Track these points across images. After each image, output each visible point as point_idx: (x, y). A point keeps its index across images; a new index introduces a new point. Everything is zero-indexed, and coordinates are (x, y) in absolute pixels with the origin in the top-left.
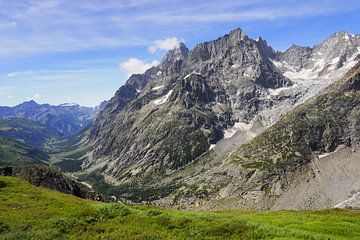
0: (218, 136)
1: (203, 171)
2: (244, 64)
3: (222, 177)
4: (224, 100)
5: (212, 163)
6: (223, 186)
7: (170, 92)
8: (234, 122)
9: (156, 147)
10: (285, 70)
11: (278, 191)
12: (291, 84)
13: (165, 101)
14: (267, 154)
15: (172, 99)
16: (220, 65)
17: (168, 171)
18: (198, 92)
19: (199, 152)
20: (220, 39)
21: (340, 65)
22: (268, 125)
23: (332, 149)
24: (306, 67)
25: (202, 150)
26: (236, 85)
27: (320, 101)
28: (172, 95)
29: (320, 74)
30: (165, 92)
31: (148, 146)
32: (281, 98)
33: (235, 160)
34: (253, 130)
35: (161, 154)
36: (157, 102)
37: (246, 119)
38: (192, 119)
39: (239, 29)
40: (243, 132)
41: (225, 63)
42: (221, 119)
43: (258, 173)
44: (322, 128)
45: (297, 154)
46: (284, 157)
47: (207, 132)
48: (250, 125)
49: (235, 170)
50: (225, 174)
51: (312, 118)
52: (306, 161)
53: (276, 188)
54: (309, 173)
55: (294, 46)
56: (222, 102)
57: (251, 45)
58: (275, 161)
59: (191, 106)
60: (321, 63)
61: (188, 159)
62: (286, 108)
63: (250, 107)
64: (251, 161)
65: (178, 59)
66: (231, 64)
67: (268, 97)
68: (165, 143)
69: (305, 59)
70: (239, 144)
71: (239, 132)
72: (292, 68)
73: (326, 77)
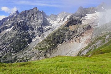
0: (30, 41)
1: (26, 53)
2: (38, 19)
3: (32, 54)
4: (32, 29)
5: (29, 50)
6: (33, 56)
7: (13, 27)
8: (36, 36)
9: (8, 46)
10: (50, 21)
11: (49, 56)
12: (51, 25)
13: (11, 30)
14: (46, 45)
15: (14, 29)
16: (30, 18)
17: (13, 54)
18: (23, 27)
19: (24, 47)
20: (30, 10)
21: (63, 20)
22: (46, 37)
23: (62, 43)
24: (55, 20)
25: (25, 46)
26: (36, 25)
27: (59, 30)
28: (14, 28)
29: (59, 22)
30: (11, 27)
31: (5, 46)
32: (49, 29)
33: (36, 48)
34: (41, 38)
35: (10, 49)
36: (7, 30)
37: (39, 35)
38: (21, 36)
39: (36, 7)
40: (38, 39)
41: (32, 18)
42: (31, 36)
43: (43, 51)
44: (59, 37)
45: (54, 45)
46: (50, 46)
47: (27, 40)
48: (40, 37)
49: (36, 51)
50: (33, 53)
51: (57, 34)
52: (56, 46)
53: (48, 55)
54: (57, 50)
55: (52, 14)
56: (31, 30)
57: (40, 13)
58: (48, 47)
59: (21, 31)
60: (59, 19)
61: (20, 49)
62: (50, 32)
63: (40, 32)
64: (41, 48)
65: (15, 15)
66: (34, 18)
67: (45, 29)
68: (11, 45)
69: (55, 18)
70: (37, 43)
71: (37, 39)
72: (52, 20)
73: (60, 23)
